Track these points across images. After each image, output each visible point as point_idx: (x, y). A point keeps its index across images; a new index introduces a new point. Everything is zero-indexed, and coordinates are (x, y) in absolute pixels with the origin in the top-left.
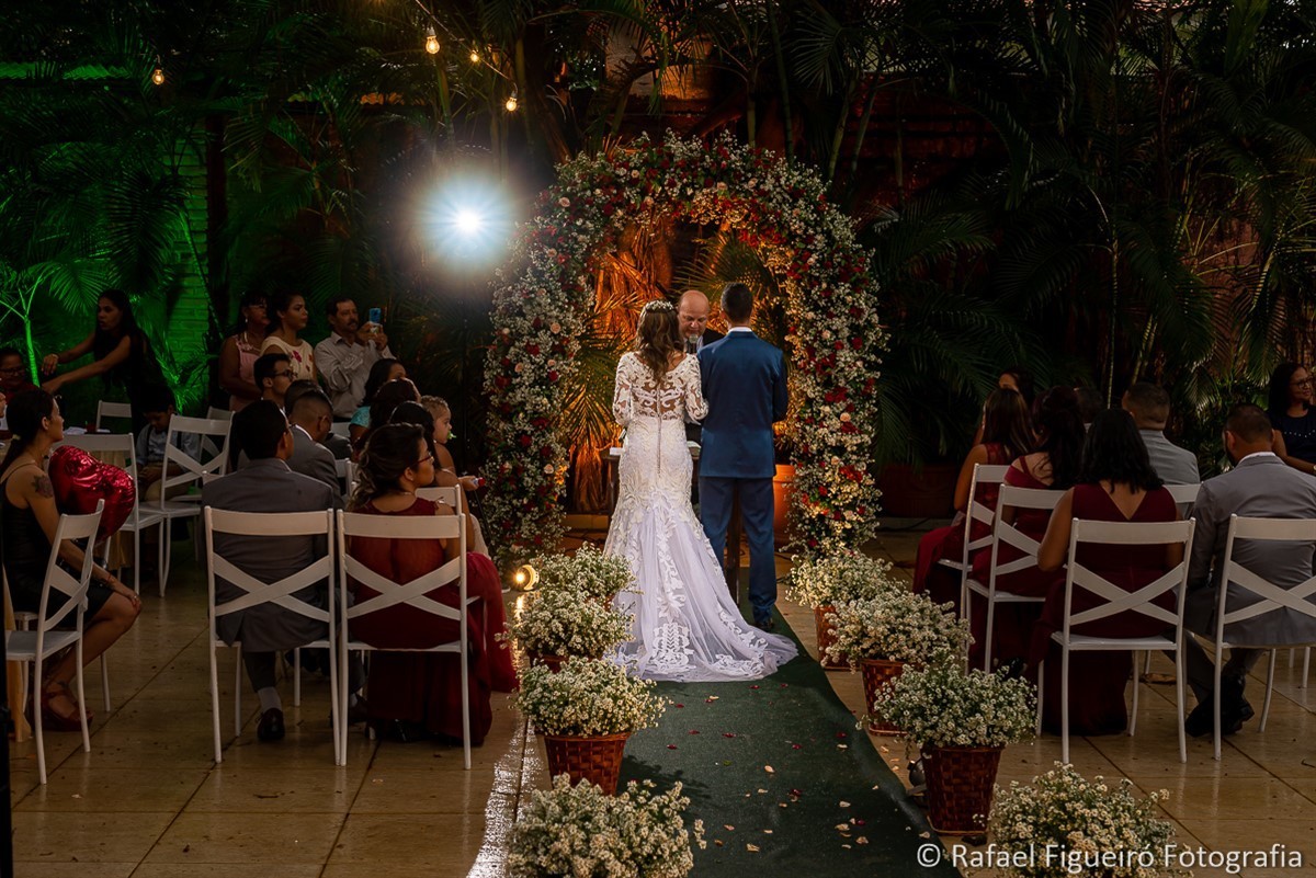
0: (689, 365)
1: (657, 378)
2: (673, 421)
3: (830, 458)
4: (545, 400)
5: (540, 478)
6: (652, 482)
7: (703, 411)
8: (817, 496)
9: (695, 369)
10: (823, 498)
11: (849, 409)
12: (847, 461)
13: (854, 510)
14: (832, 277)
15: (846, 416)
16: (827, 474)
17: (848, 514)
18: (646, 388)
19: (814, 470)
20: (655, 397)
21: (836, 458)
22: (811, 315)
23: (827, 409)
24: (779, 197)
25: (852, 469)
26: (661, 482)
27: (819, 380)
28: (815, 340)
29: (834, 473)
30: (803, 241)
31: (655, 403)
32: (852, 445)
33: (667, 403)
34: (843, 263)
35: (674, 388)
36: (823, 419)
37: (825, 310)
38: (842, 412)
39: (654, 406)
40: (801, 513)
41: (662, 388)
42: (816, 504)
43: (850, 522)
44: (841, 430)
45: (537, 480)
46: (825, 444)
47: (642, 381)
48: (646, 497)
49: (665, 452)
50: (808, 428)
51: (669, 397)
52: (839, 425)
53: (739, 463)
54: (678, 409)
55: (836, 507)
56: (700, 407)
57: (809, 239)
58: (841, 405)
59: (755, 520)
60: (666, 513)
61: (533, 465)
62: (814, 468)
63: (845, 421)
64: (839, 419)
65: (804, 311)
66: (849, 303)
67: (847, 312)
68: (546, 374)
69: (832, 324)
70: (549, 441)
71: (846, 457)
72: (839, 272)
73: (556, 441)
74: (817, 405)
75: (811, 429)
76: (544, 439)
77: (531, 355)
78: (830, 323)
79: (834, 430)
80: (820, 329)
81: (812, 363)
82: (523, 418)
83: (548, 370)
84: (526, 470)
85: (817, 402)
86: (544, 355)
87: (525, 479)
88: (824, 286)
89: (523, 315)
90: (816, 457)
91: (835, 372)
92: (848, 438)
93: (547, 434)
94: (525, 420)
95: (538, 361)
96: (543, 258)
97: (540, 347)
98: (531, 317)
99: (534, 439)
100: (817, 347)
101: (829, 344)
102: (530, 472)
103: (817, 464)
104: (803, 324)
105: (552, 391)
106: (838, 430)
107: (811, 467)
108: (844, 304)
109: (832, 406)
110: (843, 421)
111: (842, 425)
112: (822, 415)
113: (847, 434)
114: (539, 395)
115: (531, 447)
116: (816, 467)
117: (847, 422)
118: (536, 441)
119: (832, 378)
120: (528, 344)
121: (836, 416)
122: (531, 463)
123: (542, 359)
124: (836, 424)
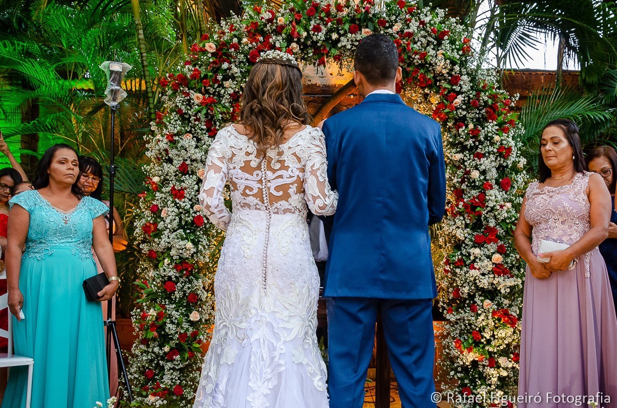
0: (308, 137)
1: (262, 153)
2: (288, 216)
3: (482, 301)
4: (189, 245)
5: (185, 325)
6: (254, 301)
7: (328, 202)
8: (470, 341)
9: (318, 143)
10: (477, 343)
11: (501, 250)
12: (499, 305)
13: (509, 357)
14: (478, 119)
15: (498, 258)
16: (481, 318)
17: (502, 361)
18: (247, 168)
19: (467, 315)
20: (260, 181)
21: (488, 302)
22: (459, 156)
23: (477, 251)
24: (423, 40)
25: (506, 314)
26: (268, 302)
27: (468, 222)
28: (463, 182)
29: (487, 317)
30: (450, 82)
31: (260, 190)
32: (505, 286)
33: (278, 188)
34: (490, 102)
35: (287, 168)
36: (474, 261)
37: (472, 149)
38: (493, 253)
39: (259, 195)
40: (452, 360)
41: (269, 168)
42: (470, 350)
43: (506, 369)
44: (493, 272)
45: (182, 328)
46: (476, 287)
47: (240, 159)
48: (244, 325)
49: (275, 257)
50: (458, 270)
51: (280, 182)
52: (490, 267)
53: (383, 277)
54: (295, 199)
55: (490, 353)
56: (325, 196)
57: (455, 80)
58: (492, 247)
59: (407, 360)
60: (272, 348)
61: (177, 311)
62: (465, 312)
63: (497, 262)
64: (491, 260)
65: (451, 152)
66: (497, 142)
67: (495, 150)
68: (191, 218)
69: (481, 165)
70: (196, 287)
71: (498, 301)
72: (487, 112)
73: (204, 288)
74: (466, 249)
75: (462, 272)
76: (190, 286)
77: (176, 200)
78: (478, 163)
79: (485, 272)
80: (468, 169)
81: (461, 203)
82: (168, 264)
83: (193, 215)
84: (170, 316)
85: (467, 245)
86: (190, 200)
87: (169, 325)
88: (471, 126)
89: (170, 161)
90: (467, 302)
91: (485, 212)
92: (501, 279)
93: (194, 281)
94: (171, 266)
95: (183, 205)
96: (189, 103)
97: (185, 191)
98: (177, 162)
99: (179, 284)
100: (465, 187)
101: (477, 184)
102: (174, 318)
103: (469, 309)
104: (450, 167)
105: (199, 237)
106: (489, 271)
107: (462, 312)
108: (492, 144)
109: (482, 248)
110: (495, 262)
111: (494, 267)
112: (472, 258)
113: (499, 275)
114: (183, 239)
115: (176, 293)
116: (468, 311)
117: (499, 264)
118: (181, 286)
119: (482, 219)
120: (173, 188)
121: (487, 258)
122: (176, 309)
123: (187, 204)
124: (488, 265)
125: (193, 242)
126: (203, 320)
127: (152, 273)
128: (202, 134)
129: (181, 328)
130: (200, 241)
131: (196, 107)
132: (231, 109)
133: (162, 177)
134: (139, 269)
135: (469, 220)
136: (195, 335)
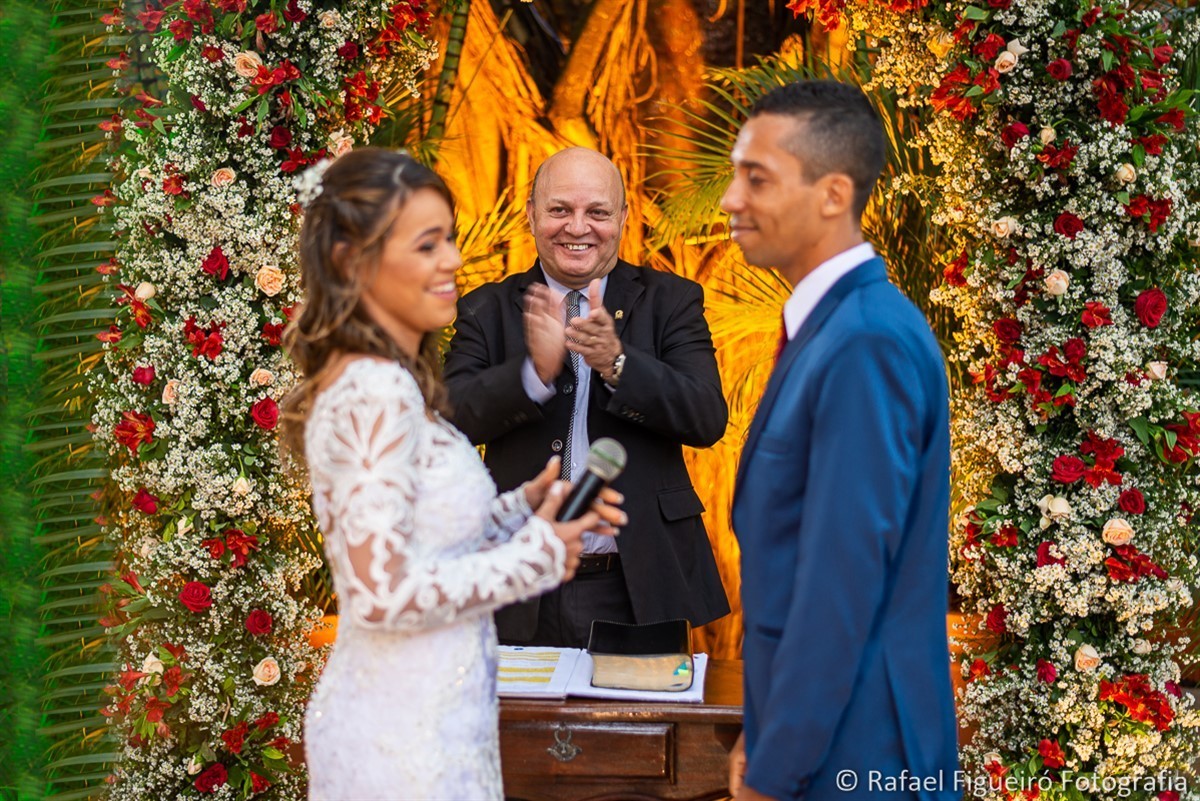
3: (1072, 650)
4: (242, 485)
5: (243, 696)
8: (1034, 766)
10: (1054, 771)
11: (1127, 506)
12: (1121, 660)
14: (1071, 110)
15: (1119, 529)
16: (1064, 704)
19: (1027, 685)
21: (1088, 652)
22: (1008, 225)
23: (1058, 505)
28: (1020, 300)
29: (1083, 696)
32: (1139, 613)
36: (1049, 535)
38: (1107, 515)
44: (1104, 569)
45: (234, 704)
46: (1056, 609)
50: (1001, 560)
52: (1097, 555)
58: (1105, 495)
61: (218, 659)
62: (1022, 677)
63: (1118, 543)
64: (1099, 537)
65: (986, 212)
66: (1127, 183)
67: (1120, 211)
68: (245, 409)
69: (1075, 251)
70: (266, 594)
71: (1119, 649)
72: (1095, 91)
73: (290, 589)
74: (1027, 494)
75: (1012, 564)
76: (249, 590)
77: (201, 358)
78: (1068, 247)
79: (1082, 570)
80: (1036, 266)
81: (1014, 367)
82: (189, 534)
83: (249, 399)
84: (200, 674)
85: (1029, 484)
86: (240, 355)
87: (196, 704)
88: (1048, 134)
89: (177, 243)
90: (1029, 647)
91: (1086, 393)
92: (1126, 593)
93: (262, 572)
94: (196, 539)
95: (219, 372)
96: (222, 81)
97: (225, 333)
98: (200, 250)
99: (218, 588)
100: (1026, 319)
101: (1063, 310)
102: (210, 681)
103: (1031, 667)
104: (984, 252)
105: (268, 454)
106: (1094, 566)
107: (1012, 675)
108: (1112, 187)
109: (1074, 497)
110: (1112, 541)
111: (1108, 555)
112: (1044, 523)
113: (1124, 581)
114: (222, 470)
115: (211, 612)
116: (1029, 676)
117: (1123, 547)
118: (226, 594)
119: (1077, 412)
120: (190, 327)
121: (1089, 527)
122: (215, 654)
123: (231, 368)
124: (1088, 551)
125: (252, 472)
126: (292, 678)
127: (147, 548)
128: (262, 169)
129: (232, 701)
130: (273, 466)
131: (241, 96)
132: (343, 94)
133: (161, 288)
134: (117, 530)
135: (1036, 417)
136: (269, 721)
